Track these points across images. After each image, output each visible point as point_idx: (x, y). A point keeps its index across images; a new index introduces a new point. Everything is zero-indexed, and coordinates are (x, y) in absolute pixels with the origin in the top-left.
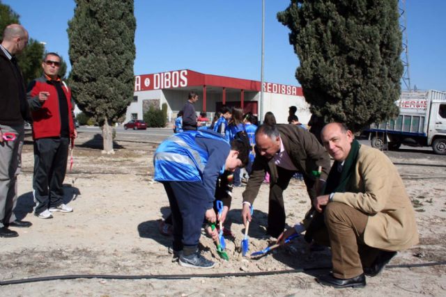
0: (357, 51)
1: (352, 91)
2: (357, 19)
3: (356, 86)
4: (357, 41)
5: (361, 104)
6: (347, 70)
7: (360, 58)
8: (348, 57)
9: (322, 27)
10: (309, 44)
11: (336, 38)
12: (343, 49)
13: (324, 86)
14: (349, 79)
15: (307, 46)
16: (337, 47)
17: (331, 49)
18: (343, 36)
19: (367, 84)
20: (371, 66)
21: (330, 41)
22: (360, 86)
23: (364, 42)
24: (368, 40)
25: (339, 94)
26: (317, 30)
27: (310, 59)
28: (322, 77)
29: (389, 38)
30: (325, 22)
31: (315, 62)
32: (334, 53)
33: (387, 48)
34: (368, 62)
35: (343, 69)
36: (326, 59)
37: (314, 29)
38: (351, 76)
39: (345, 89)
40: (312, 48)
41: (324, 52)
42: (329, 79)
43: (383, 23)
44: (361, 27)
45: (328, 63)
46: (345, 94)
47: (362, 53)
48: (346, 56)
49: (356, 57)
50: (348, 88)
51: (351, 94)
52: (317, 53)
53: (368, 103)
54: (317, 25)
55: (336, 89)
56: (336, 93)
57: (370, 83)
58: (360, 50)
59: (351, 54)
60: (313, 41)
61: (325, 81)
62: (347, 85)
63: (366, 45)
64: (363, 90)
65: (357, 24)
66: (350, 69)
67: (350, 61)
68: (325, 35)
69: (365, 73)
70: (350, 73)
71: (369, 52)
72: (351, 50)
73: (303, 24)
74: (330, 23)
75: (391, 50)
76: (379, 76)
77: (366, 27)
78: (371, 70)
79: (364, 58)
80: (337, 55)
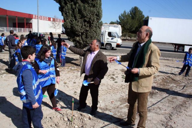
0: (88, 18)
1: (85, 32)
2: (88, 5)
3: (87, 31)
4: (88, 14)
5: (89, 38)
6: (84, 25)
7: (89, 20)
8: (84, 20)
9: (74, 6)
10: (69, 13)
11: (80, 11)
12: (83, 16)
13: (75, 31)
14: (84, 28)
15: (68, 14)
16: (80, 15)
17: (78, 16)
18: (83, 12)
19: (91, 30)
20: (93, 23)
21: (78, 13)
22: (88, 31)
23: (91, 14)
24: (92, 14)
25: (80, 34)
26: (72, 7)
27: (69, 20)
28: (74, 27)
29: (99, 13)
30: (75, 4)
31: (71, 21)
32: (79, 17)
33: (98, 16)
34: (92, 22)
35: (82, 24)
36: (76, 20)
37: (70, 7)
38: (85, 27)
39: (83, 32)
40: (70, 15)
41: (75, 17)
42: (77, 28)
43: (97, 7)
44: (89, 8)
45: (77, 22)
46: (82, 34)
47: (90, 18)
48: (83, 19)
49: (87, 20)
50: (83, 31)
51: (85, 33)
52: (72, 17)
53: (91, 38)
54: (72, 5)
55: (79, 32)
56: (79, 33)
57: (92, 30)
59: (85, 18)
60: (70, 12)
61: (75, 29)
62: (83, 30)
63: (91, 16)
64: (90, 33)
65: (88, 7)
66: (85, 24)
67: (85, 21)
68: (75, 10)
69: (90, 26)
70: (85, 26)
71: (92, 18)
72: (85, 17)
73: (66, 4)
74: (77, 5)
75: (99, 17)
76: (95, 27)
77: (92, 8)
78: (93, 25)
79: (90, 20)
80: (80, 18)
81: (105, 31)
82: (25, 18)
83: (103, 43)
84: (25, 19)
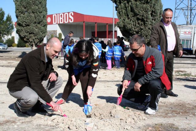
0: (140, 15)
1: (140, 31)
2: (141, 2)
4: (140, 11)
5: (143, 36)
6: (137, 23)
7: (142, 18)
8: (137, 17)
9: (127, 5)
11: (132, 10)
12: (135, 15)
13: (128, 30)
14: (138, 26)
15: (121, 13)
16: (133, 14)
17: (131, 14)
18: (135, 9)
20: (147, 21)
21: (130, 11)
22: (143, 29)
23: (143, 11)
24: (145, 11)
25: (135, 33)
26: (125, 6)
27: (122, 19)
28: (127, 26)
29: (155, 9)
30: (128, 3)
31: (124, 20)
32: (132, 16)
33: (155, 13)
34: (146, 20)
35: (136, 22)
36: (128, 18)
37: (124, 6)
38: (139, 25)
39: (137, 30)
40: (123, 14)
41: (128, 16)
42: (129, 27)
44: (141, 5)
45: (129, 20)
46: (137, 33)
47: (143, 16)
48: (136, 17)
49: (141, 18)
50: (138, 30)
51: (140, 32)
52: (125, 16)
53: (146, 36)
54: (125, 4)
55: (133, 31)
56: (133, 32)
57: (146, 28)
58: (141, 15)
59: (138, 16)
60: (124, 11)
62: (138, 29)
63: (144, 13)
64: (144, 31)
67: (138, 19)
68: (128, 8)
69: (144, 24)
70: (139, 24)
71: (145, 15)
72: (138, 15)
73: (120, 3)
74: (130, 3)
76: (151, 25)
77: (144, 5)
79: (143, 18)
80: (133, 17)
81: (194, 33)
82: (107, 24)
83: (191, 49)
84: (107, 26)
